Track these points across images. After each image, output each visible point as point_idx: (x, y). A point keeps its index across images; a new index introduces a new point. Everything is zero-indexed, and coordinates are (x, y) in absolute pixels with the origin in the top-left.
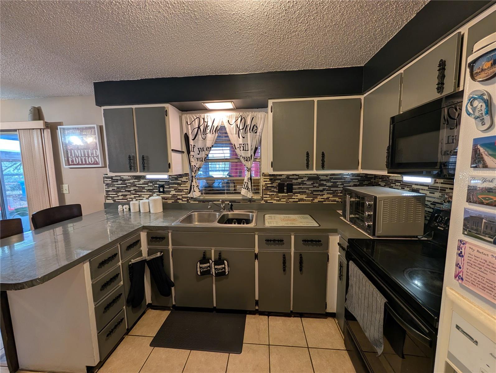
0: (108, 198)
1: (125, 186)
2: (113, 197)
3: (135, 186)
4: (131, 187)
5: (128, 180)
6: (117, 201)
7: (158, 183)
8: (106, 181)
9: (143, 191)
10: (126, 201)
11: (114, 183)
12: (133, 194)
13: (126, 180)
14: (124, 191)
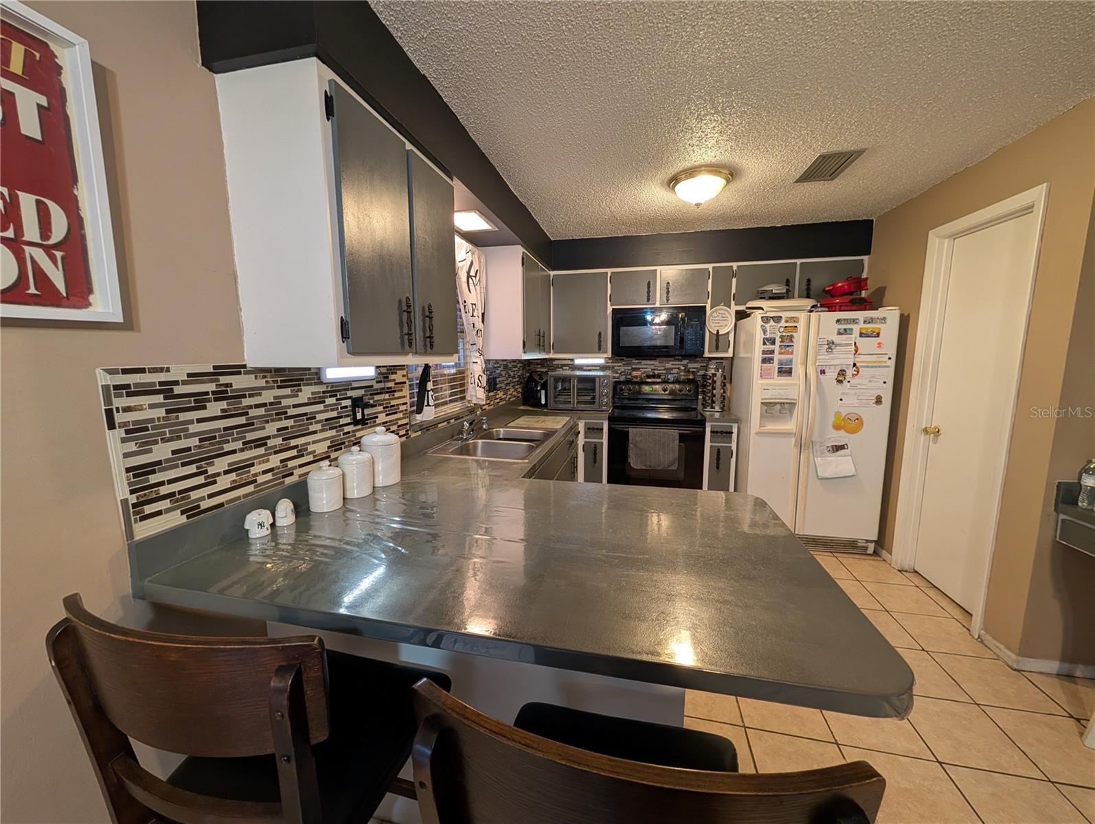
0: (149, 509)
1: (242, 420)
2: (180, 492)
3: (282, 414)
4: (267, 422)
5: (255, 392)
6: (204, 505)
7: (350, 393)
8: (127, 409)
9: (312, 428)
10: (251, 488)
11: (183, 416)
12: (276, 453)
13: (244, 396)
14: (239, 445)
